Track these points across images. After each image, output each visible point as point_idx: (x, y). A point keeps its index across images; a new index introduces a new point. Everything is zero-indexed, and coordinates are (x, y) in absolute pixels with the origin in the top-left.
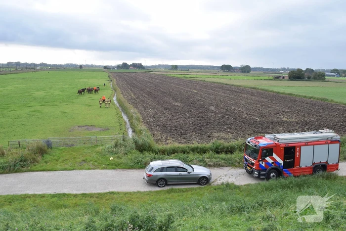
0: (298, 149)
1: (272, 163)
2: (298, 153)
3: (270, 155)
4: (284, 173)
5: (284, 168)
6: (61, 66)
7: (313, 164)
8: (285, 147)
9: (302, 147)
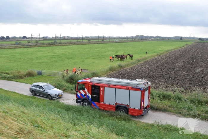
0: (102, 88)
1: (85, 95)
2: (102, 92)
3: (83, 89)
4: (92, 104)
5: (92, 101)
6: (170, 38)
7: (116, 104)
8: (92, 85)
9: (105, 88)
